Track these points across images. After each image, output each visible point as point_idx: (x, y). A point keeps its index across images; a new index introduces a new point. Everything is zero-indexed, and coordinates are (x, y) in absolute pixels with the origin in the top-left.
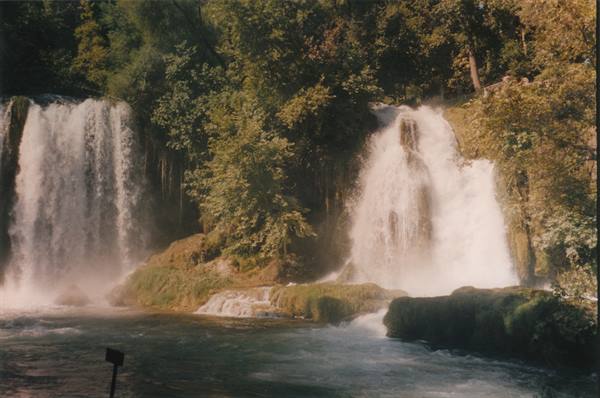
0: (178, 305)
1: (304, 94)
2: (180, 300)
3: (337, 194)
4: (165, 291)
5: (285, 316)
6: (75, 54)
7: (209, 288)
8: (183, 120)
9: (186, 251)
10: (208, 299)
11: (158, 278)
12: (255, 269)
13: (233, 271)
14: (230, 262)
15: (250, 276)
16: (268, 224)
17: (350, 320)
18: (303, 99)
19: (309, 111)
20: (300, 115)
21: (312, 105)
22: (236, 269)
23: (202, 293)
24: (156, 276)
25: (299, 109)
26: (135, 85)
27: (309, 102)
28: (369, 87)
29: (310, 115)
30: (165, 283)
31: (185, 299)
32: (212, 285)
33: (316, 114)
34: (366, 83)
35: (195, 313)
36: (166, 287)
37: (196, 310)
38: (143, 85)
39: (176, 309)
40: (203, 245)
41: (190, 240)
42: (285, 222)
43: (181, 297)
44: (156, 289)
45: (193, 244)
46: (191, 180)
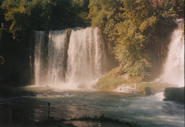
0: (110, 88)
1: (148, 20)
2: (110, 87)
3: (162, 52)
4: (107, 84)
5: (139, 93)
6: (88, 13)
7: (118, 83)
8: (112, 32)
9: (116, 72)
10: (117, 87)
11: (105, 80)
12: (137, 77)
13: (129, 78)
14: (129, 75)
15: (135, 79)
16: (136, 64)
17: (154, 95)
18: (147, 22)
19: (149, 26)
20: (146, 27)
21: (150, 23)
22: (131, 77)
23: (116, 85)
24: (105, 79)
25: (145, 25)
26: (99, 22)
27: (149, 22)
28: (172, 15)
29: (150, 27)
30: (107, 82)
31: (111, 87)
32: (119, 83)
33: (151, 26)
34: (171, 14)
35: (113, 91)
36: (107, 83)
37: (113, 90)
38: (102, 22)
39: (109, 89)
40: (121, 70)
41: (117, 68)
42: (141, 62)
43: (111, 86)
44: (104, 83)
45: (118, 69)
46: (115, 50)
